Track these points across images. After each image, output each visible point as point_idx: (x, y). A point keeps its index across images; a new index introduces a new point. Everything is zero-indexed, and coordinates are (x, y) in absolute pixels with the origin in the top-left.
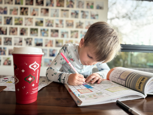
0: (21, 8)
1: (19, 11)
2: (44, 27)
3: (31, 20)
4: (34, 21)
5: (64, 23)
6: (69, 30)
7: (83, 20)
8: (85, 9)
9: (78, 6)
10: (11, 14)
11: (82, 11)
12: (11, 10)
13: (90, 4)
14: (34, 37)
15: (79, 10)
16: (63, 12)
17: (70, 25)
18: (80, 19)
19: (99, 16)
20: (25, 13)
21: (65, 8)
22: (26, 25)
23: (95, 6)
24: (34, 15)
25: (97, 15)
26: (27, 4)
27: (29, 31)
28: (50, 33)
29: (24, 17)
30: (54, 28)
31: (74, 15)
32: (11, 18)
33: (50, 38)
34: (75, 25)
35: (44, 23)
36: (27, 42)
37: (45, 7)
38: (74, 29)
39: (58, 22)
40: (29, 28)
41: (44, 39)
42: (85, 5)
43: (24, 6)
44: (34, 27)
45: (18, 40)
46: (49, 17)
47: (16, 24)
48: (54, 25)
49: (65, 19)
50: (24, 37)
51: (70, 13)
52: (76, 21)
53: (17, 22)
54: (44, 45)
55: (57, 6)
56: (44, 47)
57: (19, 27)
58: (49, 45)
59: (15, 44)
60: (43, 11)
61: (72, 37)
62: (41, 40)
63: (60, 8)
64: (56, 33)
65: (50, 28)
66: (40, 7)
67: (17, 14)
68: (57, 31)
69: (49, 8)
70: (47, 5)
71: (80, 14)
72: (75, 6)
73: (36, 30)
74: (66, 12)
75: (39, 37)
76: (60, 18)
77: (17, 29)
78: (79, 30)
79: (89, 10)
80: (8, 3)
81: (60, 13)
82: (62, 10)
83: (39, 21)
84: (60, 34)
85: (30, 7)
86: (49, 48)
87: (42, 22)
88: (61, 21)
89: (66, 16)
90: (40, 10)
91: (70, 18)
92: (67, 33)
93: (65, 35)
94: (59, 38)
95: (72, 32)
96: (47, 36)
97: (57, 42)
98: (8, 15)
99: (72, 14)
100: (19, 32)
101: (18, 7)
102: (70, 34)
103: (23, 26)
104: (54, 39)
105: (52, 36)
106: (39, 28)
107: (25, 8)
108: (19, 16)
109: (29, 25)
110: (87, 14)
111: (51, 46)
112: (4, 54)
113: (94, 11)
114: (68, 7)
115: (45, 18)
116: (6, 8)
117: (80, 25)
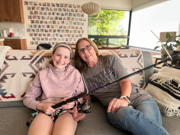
0: (53, 21)
1: (52, 23)
2: (63, 29)
3: (57, 26)
4: (59, 26)
5: (71, 27)
6: (73, 30)
7: (78, 26)
8: (79, 21)
9: (76, 20)
10: (49, 23)
12: (49, 22)
13: (81, 19)
14: (59, 33)
15: (76, 22)
16: (70, 23)
17: (73, 28)
18: (77, 25)
20: (54, 23)
21: (71, 21)
22: (55, 28)
24: (58, 24)
25: (84, 24)
26: (55, 19)
27: (57, 31)
28: (65, 31)
29: (54, 25)
30: (67, 29)
31: (74, 24)
32: (49, 26)
33: (65, 33)
34: (75, 28)
35: (63, 27)
36: (56, 35)
37: (62, 20)
38: (75, 29)
39: (68, 27)
40: (57, 29)
41: (63, 34)
42: (79, 20)
43: (54, 20)
44: (59, 29)
45: (53, 34)
46: (64, 25)
47: (52, 28)
48: (67, 28)
50: (55, 33)
51: (73, 23)
52: (75, 26)
53: (52, 27)
54: (63, 36)
55: (68, 20)
56: (63, 37)
57: (53, 29)
58: (65, 36)
59: (52, 36)
60: (62, 22)
61: (74, 33)
62: (62, 34)
63: (69, 21)
64: (67, 31)
65: (65, 29)
67: (51, 24)
68: (68, 30)
69: (64, 21)
70: (63, 20)
71: (77, 23)
72: (75, 20)
73: (60, 30)
74: (71, 23)
75: (61, 33)
76: (69, 25)
77: (52, 30)
78: (77, 30)
79: (80, 22)
80: (48, 19)
81: (69, 23)
82: (70, 22)
83: (60, 26)
84: (69, 32)
85: (56, 21)
86: (65, 37)
87: (62, 27)
88: (69, 26)
89: (71, 24)
90: (60, 22)
91: (73, 25)
92: (72, 31)
93: (71, 32)
94: (69, 33)
95: (74, 31)
96: (64, 32)
97: (68, 35)
98: (48, 24)
100: (53, 31)
101: (52, 21)
103: (54, 29)
104: (67, 34)
105: (66, 32)
106: (61, 29)
107: (55, 21)
108: (52, 24)
109: (57, 28)
110: (79, 23)
111: (66, 36)
112: (48, 40)
113: (82, 22)
114: (72, 20)
115: (63, 25)
116: (47, 21)
117: (77, 28)
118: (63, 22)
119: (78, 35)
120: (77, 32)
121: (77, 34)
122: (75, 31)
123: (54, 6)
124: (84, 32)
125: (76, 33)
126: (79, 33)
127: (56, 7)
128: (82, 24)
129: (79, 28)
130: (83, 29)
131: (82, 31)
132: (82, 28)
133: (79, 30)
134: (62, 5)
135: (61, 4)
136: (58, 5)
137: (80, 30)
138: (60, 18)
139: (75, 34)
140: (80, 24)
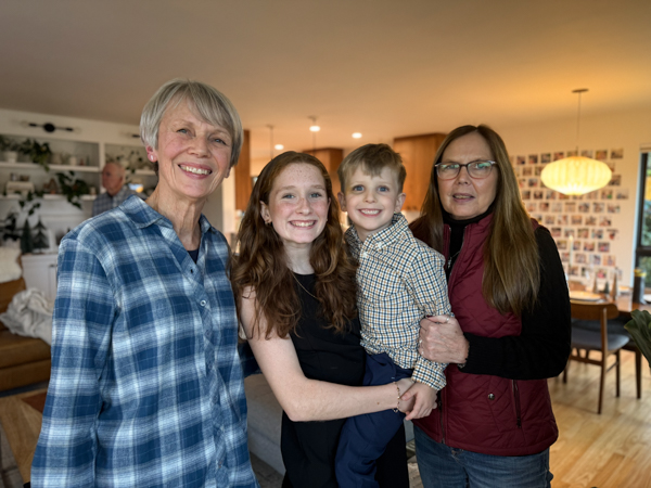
5: (569, 219)
6: (575, 228)
7: (596, 215)
8: (599, 200)
11: (595, 204)
16: (568, 207)
17: (576, 221)
18: (591, 213)
19: (622, 209)
21: (571, 201)
23: (614, 195)
25: (618, 207)
30: (556, 225)
31: (583, 209)
34: (584, 221)
37: (544, 200)
38: (583, 226)
39: (561, 219)
46: (550, 213)
48: (556, 222)
49: (570, 215)
51: (577, 207)
52: (585, 216)
61: (579, 236)
63: (564, 201)
64: (557, 233)
65: (550, 226)
66: (538, 202)
69: (551, 201)
70: (547, 198)
71: (592, 207)
74: (572, 206)
76: (563, 213)
78: (590, 228)
79: (607, 202)
81: (564, 207)
82: (567, 204)
84: (562, 233)
89: (572, 210)
90: (538, 206)
91: (577, 213)
92: (572, 231)
93: (571, 234)
94: (562, 238)
95: (579, 231)
99: (580, 208)
102: (576, 234)
110: (601, 206)
113: (614, 202)
117: (591, 221)
118: (547, 205)
119: (593, 245)
120: (590, 234)
121: (591, 240)
122: (584, 233)
123: (523, 163)
124: (617, 235)
125: (586, 236)
126: (600, 237)
127: (528, 165)
128: (611, 210)
129: (598, 222)
130: (613, 226)
131: (608, 230)
132: (609, 223)
133: (597, 227)
134: (545, 158)
135: (542, 156)
136: (534, 159)
137: (605, 228)
138: (538, 194)
139: (582, 240)
140: (606, 209)
